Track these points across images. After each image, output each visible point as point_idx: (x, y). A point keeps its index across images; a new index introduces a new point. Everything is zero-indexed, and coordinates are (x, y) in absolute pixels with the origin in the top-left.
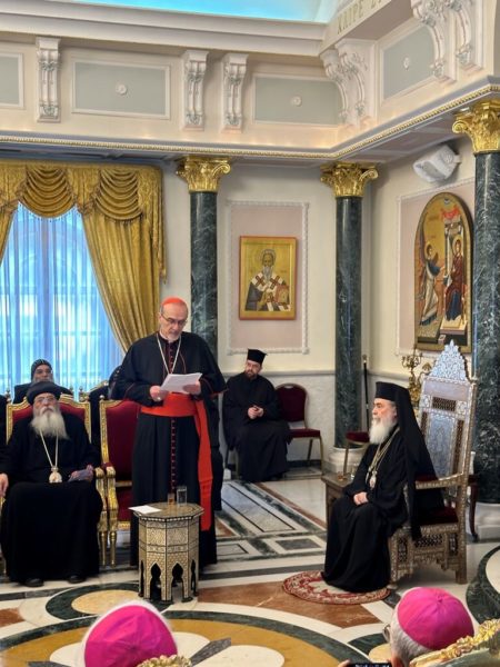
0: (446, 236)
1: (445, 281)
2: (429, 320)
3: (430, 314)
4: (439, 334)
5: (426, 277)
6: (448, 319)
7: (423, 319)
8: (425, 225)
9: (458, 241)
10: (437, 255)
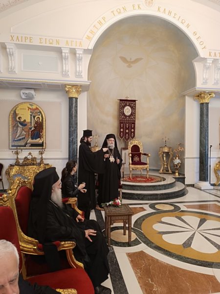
0: (31, 115)
1: (31, 128)
2: (20, 140)
3: (20, 138)
4: (26, 144)
5: (18, 126)
6: (32, 139)
7: (16, 139)
8: (17, 111)
9: (38, 117)
10: (25, 121)
